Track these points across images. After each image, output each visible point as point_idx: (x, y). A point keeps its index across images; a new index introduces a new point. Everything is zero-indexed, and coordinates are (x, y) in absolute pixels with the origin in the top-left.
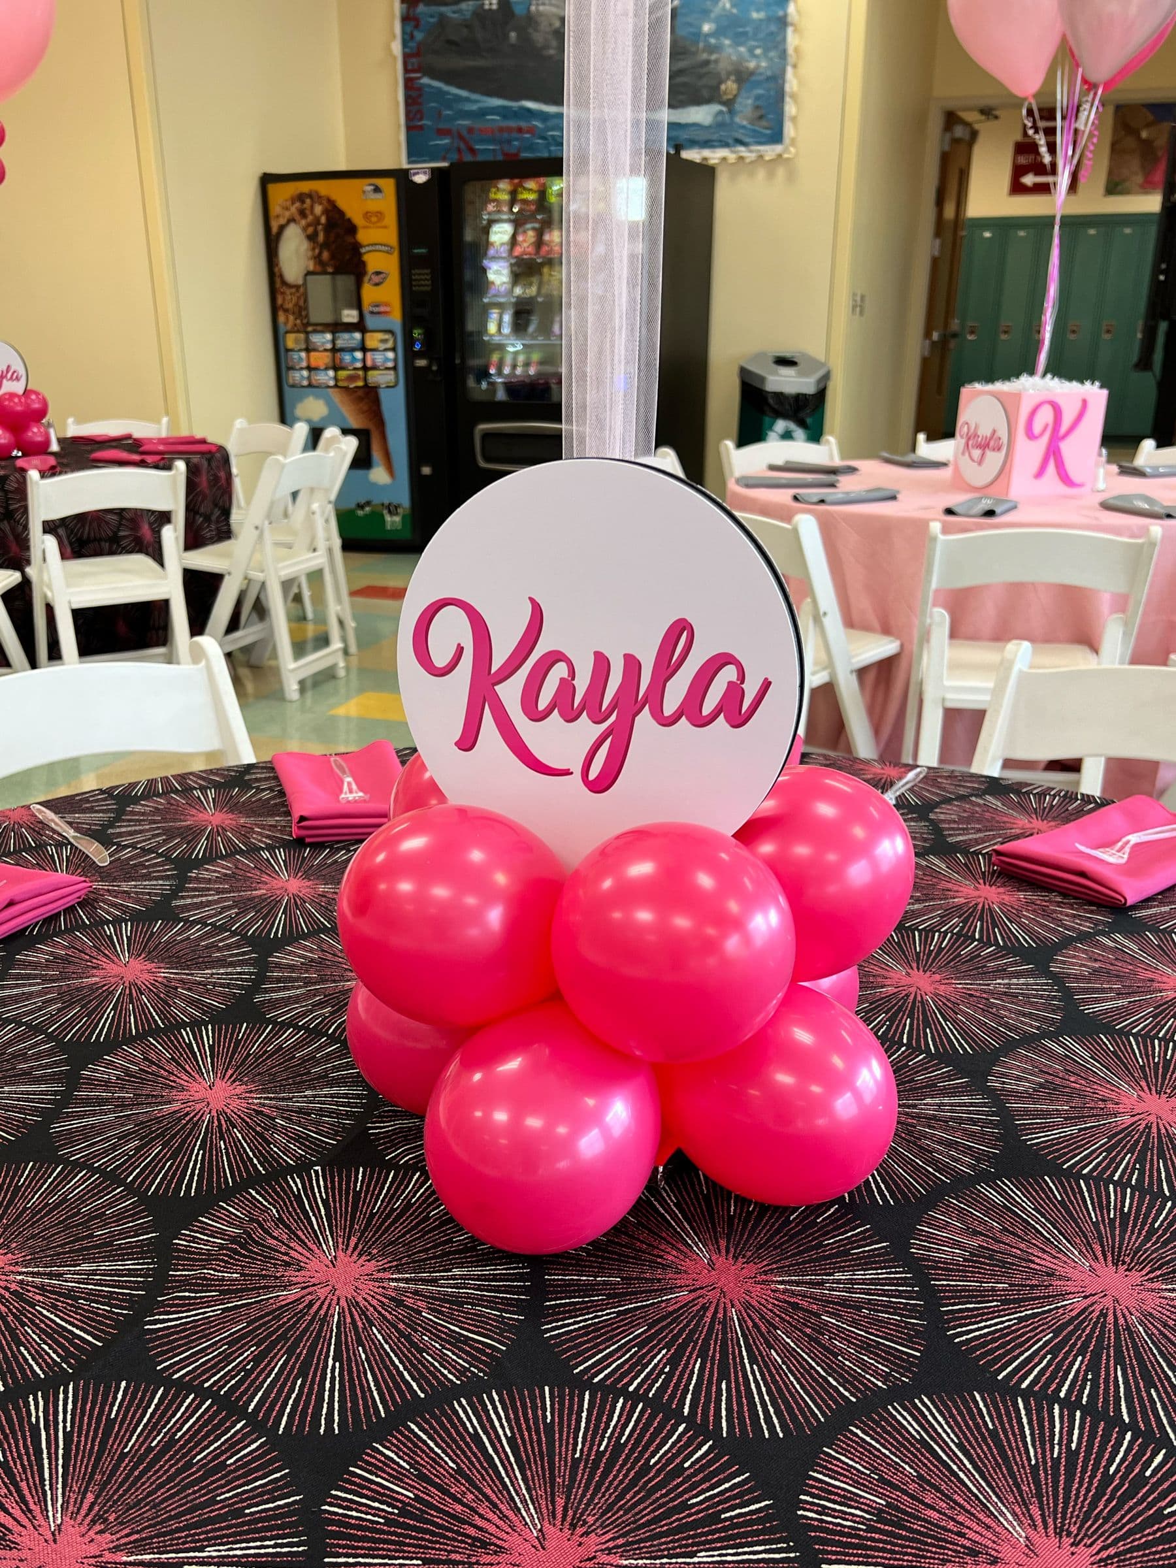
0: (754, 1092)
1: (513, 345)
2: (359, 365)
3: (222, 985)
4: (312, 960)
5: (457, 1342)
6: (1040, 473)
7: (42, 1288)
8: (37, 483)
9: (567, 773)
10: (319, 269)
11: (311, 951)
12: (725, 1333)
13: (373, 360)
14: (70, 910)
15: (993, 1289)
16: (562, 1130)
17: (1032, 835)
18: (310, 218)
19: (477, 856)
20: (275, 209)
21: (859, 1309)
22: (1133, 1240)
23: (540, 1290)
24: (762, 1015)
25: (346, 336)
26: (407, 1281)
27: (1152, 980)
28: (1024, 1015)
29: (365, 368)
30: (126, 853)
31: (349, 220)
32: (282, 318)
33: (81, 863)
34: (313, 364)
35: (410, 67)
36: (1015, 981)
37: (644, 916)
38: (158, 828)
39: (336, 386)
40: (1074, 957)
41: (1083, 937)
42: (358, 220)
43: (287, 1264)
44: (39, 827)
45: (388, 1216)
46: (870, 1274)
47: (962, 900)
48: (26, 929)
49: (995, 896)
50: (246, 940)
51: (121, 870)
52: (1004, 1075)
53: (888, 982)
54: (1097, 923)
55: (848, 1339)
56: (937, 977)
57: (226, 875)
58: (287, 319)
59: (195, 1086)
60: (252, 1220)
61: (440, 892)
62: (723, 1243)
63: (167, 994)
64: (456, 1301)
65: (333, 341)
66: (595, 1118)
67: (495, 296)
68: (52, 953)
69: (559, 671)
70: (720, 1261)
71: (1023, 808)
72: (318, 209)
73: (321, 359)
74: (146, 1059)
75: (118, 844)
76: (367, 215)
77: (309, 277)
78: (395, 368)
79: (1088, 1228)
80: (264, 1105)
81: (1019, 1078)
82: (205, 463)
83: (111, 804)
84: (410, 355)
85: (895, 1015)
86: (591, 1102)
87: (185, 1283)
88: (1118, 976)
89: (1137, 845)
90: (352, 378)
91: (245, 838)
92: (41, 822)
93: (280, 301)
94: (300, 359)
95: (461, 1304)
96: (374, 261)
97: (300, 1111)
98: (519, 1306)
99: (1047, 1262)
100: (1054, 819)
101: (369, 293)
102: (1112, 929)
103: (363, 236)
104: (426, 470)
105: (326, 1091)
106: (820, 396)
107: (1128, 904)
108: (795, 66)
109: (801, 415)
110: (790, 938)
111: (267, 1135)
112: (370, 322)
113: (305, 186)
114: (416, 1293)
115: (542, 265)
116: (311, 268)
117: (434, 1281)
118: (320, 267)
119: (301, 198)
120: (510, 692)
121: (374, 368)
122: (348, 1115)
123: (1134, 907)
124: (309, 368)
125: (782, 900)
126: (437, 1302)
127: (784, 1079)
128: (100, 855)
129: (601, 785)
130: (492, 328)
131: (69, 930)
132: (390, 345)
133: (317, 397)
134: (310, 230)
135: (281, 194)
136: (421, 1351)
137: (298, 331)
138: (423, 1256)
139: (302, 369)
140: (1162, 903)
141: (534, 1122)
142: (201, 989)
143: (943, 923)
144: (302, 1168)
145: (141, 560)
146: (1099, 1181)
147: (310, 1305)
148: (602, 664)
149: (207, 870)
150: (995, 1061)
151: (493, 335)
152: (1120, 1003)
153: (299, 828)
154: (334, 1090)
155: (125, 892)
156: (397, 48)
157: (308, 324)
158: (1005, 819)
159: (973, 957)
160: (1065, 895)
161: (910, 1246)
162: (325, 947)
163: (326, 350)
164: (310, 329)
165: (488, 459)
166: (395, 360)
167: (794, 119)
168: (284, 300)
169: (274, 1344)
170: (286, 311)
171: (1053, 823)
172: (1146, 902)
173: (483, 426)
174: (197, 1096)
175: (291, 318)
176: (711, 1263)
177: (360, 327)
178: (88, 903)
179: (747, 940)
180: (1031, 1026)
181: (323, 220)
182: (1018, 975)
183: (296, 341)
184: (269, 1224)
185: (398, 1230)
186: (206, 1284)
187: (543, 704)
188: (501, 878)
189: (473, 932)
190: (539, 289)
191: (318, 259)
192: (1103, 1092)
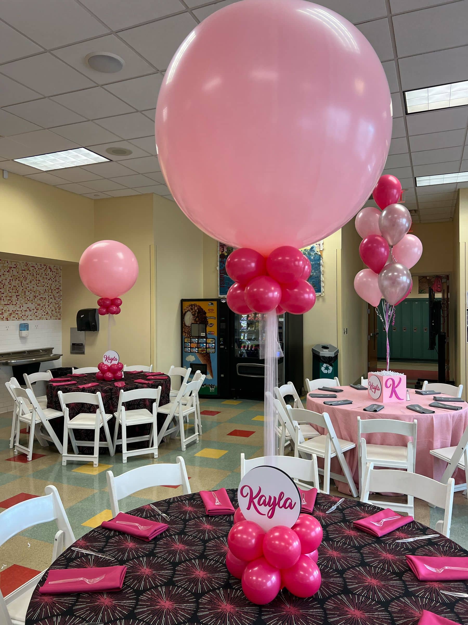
0: (297, 575)
1: (248, 342)
2: (205, 347)
3: (198, 550)
4: (214, 545)
5: (248, 619)
6: (391, 397)
7: (179, 608)
8: (123, 393)
9: (265, 515)
10: (195, 322)
11: (214, 543)
12: (291, 619)
13: (209, 346)
14: (165, 532)
15: (337, 613)
16: (264, 581)
17: (364, 518)
18: (194, 310)
19: (250, 530)
20: (184, 307)
21: (314, 616)
22: (362, 606)
23: (261, 611)
24: (296, 560)
25: (202, 339)
26: (239, 609)
27: (380, 555)
28: (353, 562)
29: (206, 348)
30: (172, 518)
31: (204, 311)
32: (184, 334)
33: (164, 520)
34: (192, 346)
35: (221, 273)
36: (353, 554)
37: (277, 542)
38: (177, 511)
39: (198, 352)
40: (366, 549)
41: (369, 544)
42: (206, 311)
43: (219, 605)
44: (153, 510)
45: (234, 598)
46: (316, 610)
47: (346, 534)
48: (157, 536)
49: (353, 533)
50: (201, 540)
51: (172, 522)
52: (347, 574)
53: (328, 553)
54: (373, 541)
55: (311, 620)
56: (338, 553)
57: (194, 524)
58: (185, 334)
59: (197, 572)
60: (211, 598)
61: (245, 537)
62: (292, 604)
63: (188, 552)
64: (247, 612)
65: (198, 341)
66: (269, 579)
67: (243, 329)
68: (164, 542)
69: (264, 498)
70: (291, 607)
71: (364, 510)
72: (196, 308)
73: (194, 345)
74: (187, 566)
75: (170, 515)
76: (209, 310)
77: (192, 325)
78: (215, 348)
79: (355, 604)
80: (210, 576)
81: (349, 575)
82: (164, 382)
83: (166, 504)
84: (219, 345)
85: (328, 561)
86: (269, 576)
87: (202, 608)
88: (373, 553)
89: (385, 521)
90: (202, 351)
91: (196, 514)
92: (153, 509)
93: (184, 330)
94: (188, 345)
95: (248, 613)
96: (210, 321)
97: (216, 577)
98: (257, 614)
99: (347, 609)
100: (370, 514)
101: (208, 329)
102: (376, 542)
103: (208, 315)
104: (222, 376)
105: (221, 574)
106: (336, 357)
107: (379, 537)
108: (323, 275)
109: (331, 362)
110: (300, 546)
111: (211, 582)
112: (208, 336)
113: (193, 303)
114: (240, 611)
115: (256, 322)
116: (193, 322)
117: (243, 609)
118: (196, 322)
119: (192, 305)
120: (256, 501)
121: (209, 348)
122: (225, 579)
123: (381, 537)
124: (191, 348)
125: (299, 540)
126: (244, 613)
127: (302, 573)
128: (168, 519)
129: (271, 517)
130: (242, 338)
131: (165, 537)
132: (214, 342)
133: (192, 355)
134: (194, 313)
135: (186, 304)
136: (242, 620)
137: (189, 338)
138: (241, 605)
139: (189, 348)
140: (388, 537)
141: (260, 579)
142: (194, 551)
143: (341, 540)
144: (219, 589)
145: (145, 411)
146: (359, 595)
147: (223, 612)
148: (270, 498)
149: (190, 522)
150: (346, 571)
151: (242, 339)
152: (372, 559)
153: (208, 513)
154: (222, 574)
155: (174, 528)
156: (218, 268)
157: (191, 336)
158: (359, 513)
159: (346, 548)
160: (367, 534)
161: (324, 606)
162: (216, 542)
163: (196, 343)
164: (192, 337)
165: (240, 373)
166: (215, 346)
167: (323, 287)
168: (185, 330)
169: (218, 618)
170: (185, 332)
171: (369, 515)
172: (384, 536)
173: (239, 364)
174: (198, 574)
175: (187, 334)
176: (290, 608)
177: (206, 337)
178: (168, 530)
179: (293, 547)
180: (354, 564)
181: (197, 311)
182: (354, 553)
183: (187, 340)
184: (214, 598)
185: (237, 600)
186: (205, 608)
187: (261, 503)
188: (254, 534)
189: (250, 544)
190: (255, 329)
191: (195, 320)
192: (364, 578)
